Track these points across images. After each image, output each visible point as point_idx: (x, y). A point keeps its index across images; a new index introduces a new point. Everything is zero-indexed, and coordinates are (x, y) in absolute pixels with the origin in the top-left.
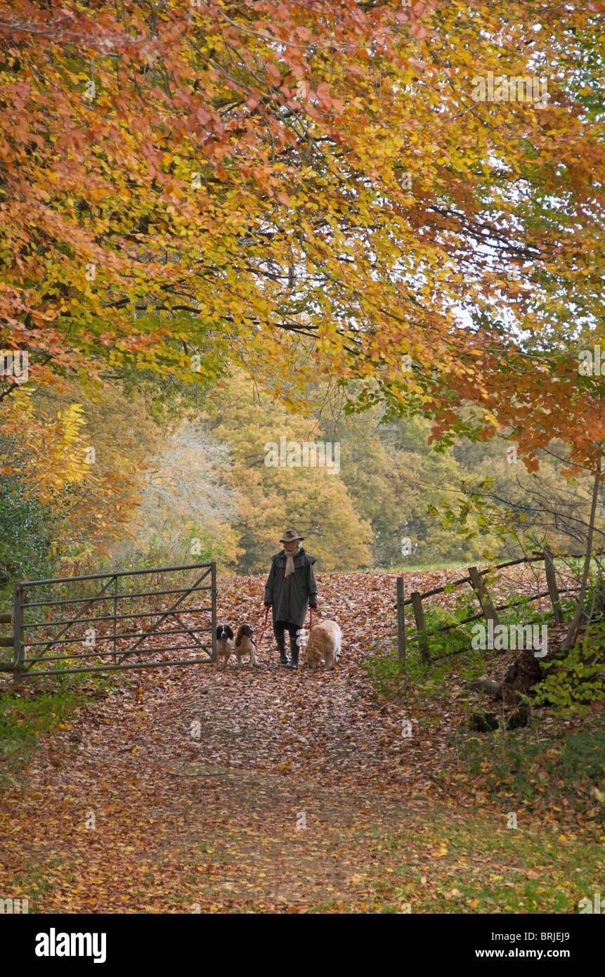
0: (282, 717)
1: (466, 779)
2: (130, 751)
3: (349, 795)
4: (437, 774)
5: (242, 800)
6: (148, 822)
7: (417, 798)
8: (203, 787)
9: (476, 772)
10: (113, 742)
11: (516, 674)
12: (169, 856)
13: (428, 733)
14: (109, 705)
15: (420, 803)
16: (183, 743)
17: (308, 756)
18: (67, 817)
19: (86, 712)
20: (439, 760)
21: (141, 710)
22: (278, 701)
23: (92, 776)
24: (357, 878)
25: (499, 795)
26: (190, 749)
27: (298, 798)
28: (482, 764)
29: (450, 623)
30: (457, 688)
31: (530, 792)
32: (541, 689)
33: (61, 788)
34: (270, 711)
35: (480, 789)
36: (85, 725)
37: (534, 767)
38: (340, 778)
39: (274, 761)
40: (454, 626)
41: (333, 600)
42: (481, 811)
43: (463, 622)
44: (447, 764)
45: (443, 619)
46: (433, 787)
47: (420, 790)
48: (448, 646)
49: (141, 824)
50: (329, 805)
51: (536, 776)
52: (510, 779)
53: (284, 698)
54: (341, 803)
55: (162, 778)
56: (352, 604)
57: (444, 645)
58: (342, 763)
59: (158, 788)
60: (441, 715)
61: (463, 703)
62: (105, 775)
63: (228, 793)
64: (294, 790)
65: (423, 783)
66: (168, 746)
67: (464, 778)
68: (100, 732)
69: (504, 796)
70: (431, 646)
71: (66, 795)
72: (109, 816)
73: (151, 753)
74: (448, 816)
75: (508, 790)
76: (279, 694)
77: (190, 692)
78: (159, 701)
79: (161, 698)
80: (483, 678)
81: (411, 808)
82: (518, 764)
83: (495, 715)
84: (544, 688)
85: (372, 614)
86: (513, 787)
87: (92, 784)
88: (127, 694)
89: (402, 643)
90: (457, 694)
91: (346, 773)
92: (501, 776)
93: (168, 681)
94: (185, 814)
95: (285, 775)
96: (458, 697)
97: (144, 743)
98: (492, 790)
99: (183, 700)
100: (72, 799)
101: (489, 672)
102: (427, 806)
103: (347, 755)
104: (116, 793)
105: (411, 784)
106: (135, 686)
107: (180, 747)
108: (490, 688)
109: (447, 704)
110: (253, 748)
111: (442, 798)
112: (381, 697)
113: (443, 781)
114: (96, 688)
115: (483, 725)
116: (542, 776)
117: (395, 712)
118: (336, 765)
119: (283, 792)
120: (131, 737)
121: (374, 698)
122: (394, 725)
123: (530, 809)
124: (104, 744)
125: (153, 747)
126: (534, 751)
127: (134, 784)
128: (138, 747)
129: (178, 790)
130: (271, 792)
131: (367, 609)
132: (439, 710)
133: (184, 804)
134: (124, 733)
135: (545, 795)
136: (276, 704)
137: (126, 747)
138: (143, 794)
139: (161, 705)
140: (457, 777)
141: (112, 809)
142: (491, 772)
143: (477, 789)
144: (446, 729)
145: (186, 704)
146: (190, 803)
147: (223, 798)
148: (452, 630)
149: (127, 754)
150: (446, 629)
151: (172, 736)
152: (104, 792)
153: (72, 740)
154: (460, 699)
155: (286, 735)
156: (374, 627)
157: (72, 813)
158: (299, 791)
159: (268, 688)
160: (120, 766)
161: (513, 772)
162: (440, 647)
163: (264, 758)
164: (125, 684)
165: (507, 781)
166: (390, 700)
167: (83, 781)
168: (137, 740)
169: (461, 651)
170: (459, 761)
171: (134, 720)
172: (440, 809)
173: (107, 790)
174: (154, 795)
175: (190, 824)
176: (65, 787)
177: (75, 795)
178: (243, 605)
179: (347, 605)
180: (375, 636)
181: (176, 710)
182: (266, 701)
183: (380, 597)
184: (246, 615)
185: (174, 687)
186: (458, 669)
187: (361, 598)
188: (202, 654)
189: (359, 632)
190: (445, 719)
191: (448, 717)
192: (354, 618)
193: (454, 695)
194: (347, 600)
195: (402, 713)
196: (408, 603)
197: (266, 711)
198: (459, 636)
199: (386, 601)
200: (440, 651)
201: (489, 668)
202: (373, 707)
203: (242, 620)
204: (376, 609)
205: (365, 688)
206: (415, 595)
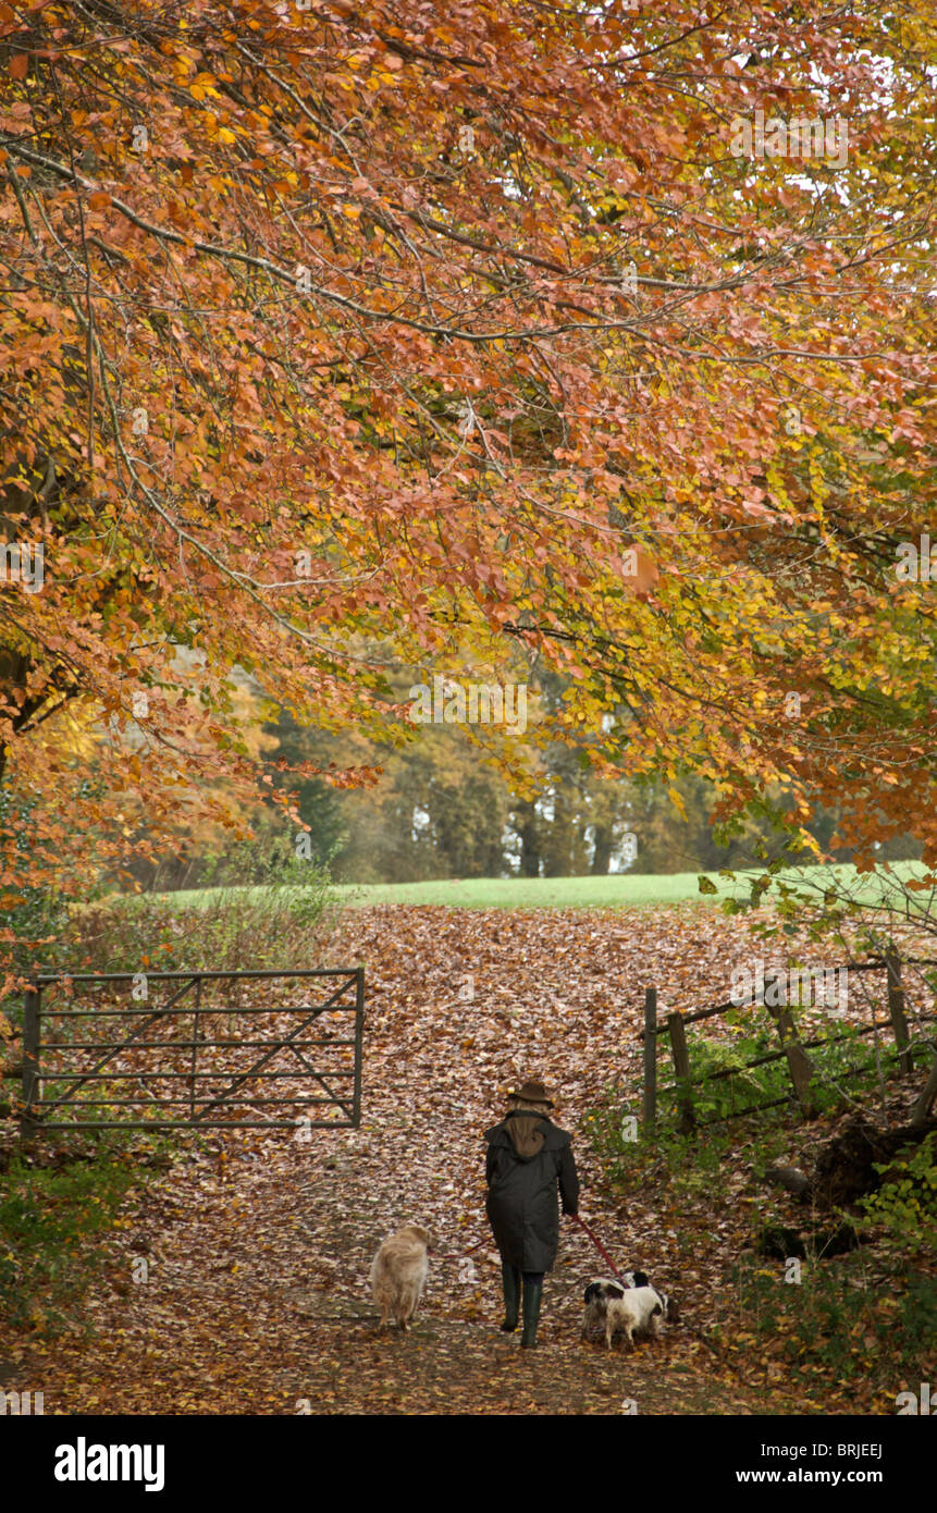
0: (460, 1216)
1: (753, 1342)
2: (228, 1269)
3: (576, 1360)
4: (709, 1330)
5: (415, 1364)
6: (280, 1396)
7: (679, 1369)
8: (352, 1339)
9: (768, 1331)
10: (197, 1251)
11: (834, 1162)
13: (692, 1255)
14: (175, 1181)
15: (683, 1377)
16: (309, 1260)
18: (159, 1383)
19: (145, 1198)
20: (712, 1306)
21: (232, 1194)
22: (450, 1187)
23: (181, 1313)
25: (804, 1369)
26: (321, 1270)
27: (499, 1363)
28: (780, 1319)
29: (729, 1065)
30: (738, 1176)
31: (849, 1367)
33: (138, 1332)
34: (440, 1205)
35: (774, 1357)
36: (149, 1221)
37: (857, 1329)
38: (560, 1329)
39: (453, 1296)
40: (736, 1071)
41: (529, 997)
42: (775, 1393)
43: (750, 1065)
44: (724, 1314)
45: (718, 1059)
46: (702, 1352)
47: (683, 1356)
48: (725, 1106)
49: (271, 1399)
52: (820, 1345)
53: (458, 1183)
54: (564, 1373)
55: (286, 1320)
56: (561, 1007)
57: (719, 1103)
58: (560, 1303)
59: (282, 1338)
60: (713, 1227)
61: (747, 1204)
62: (198, 1312)
63: (390, 1349)
64: (491, 1349)
65: (686, 1343)
66: (285, 1263)
67: (750, 1339)
68: (174, 1234)
69: (810, 1370)
70: (697, 1105)
71: (146, 1344)
72: (219, 1382)
73: (260, 1274)
74: (727, 1401)
75: (817, 1362)
76: (451, 1173)
77: (306, 1163)
78: (256, 1178)
79: (259, 1172)
80: (780, 1162)
81: (670, 1385)
82: (834, 1323)
83: (798, 1232)
85: (596, 1029)
86: (824, 1358)
87: (182, 1328)
88: (204, 1163)
89: (652, 1094)
90: (738, 1188)
91: (568, 1321)
92: (808, 1340)
93: (268, 1142)
94: (332, 1384)
95: (474, 1320)
96: (740, 1193)
97: (246, 1256)
98: (793, 1360)
99: (296, 1178)
100: (158, 1352)
101: (792, 1151)
102: (693, 1384)
104: (221, 1343)
105: (669, 1345)
106: (214, 1149)
107: (304, 1265)
108: (793, 1180)
109: (724, 1206)
111: (716, 1369)
112: (616, 1189)
113: (718, 1342)
114: (153, 1150)
115: (778, 1246)
116: (869, 1342)
117: (640, 1215)
118: (551, 1307)
119: (473, 1351)
120: (224, 1246)
122: (639, 1240)
123: (849, 1394)
124: (185, 1256)
125: (262, 1263)
126: (858, 1302)
127: (246, 1330)
128: (238, 1263)
129: (315, 1341)
130: (456, 1351)
131: (585, 1018)
132: (710, 1215)
133: (327, 1365)
134: (212, 1237)
135: (871, 1374)
136: (448, 1193)
137: (221, 1263)
138: (262, 1348)
139: (261, 1186)
140: (740, 1337)
141: (220, 1370)
142: (791, 1332)
143: (770, 1358)
144: (721, 1251)
145: (302, 1188)
146: (337, 1365)
147: (386, 1360)
148: (732, 1077)
149: (222, 1276)
150: (722, 1074)
151: (291, 1246)
152: (202, 1340)
153: (134, 1246)
154: (744, 1199)
156: (601, 1055)
157: (163, 1376)
158: (497, 1351)
159: (432, 1161)
160: (217, 1295)
161: (826, 1335)
162: (712, 1106)
163: (438, 1289)
164: (199, 1146)
165: (815, 1348)
166: (631, 1193)
167: (168, 1321)
168: (235, 1249)
169: (746, 1112)
170: (742, 1310)
171: (222, 1213)
172: (715, 1389)
173: (206, 1339)
174: (279, 1349)
175: (344, 1402)
176: (143, 1331)
177: (160, 1345)
178: (378, 998)
179: (553, 1008)
180: (603, 1072)
181: (288, 1197)
182: (432, 1187)
183: (607, 991)
184: (383, 1020)
185: (279, 1154)
186: (739, 1141)
187: (575, 993)
188: (317, 1093)
189: (575, 1062)
190: (720, 1232)
191: (725, 1230)
192: (566, 1033)
193: (733, 1190)
194: (552, 997)
195: (651, 1218)
196: (663, 1030)
197: (432, 1205)
198: (744, 1088)
199: (618, 1002)
200: (711, 1112)
201: (790, 1144)
202: (606, 1207)
203: (379, 1029)
204: (602, 1018)
205: (589, 1170)
206: (672, 1018)
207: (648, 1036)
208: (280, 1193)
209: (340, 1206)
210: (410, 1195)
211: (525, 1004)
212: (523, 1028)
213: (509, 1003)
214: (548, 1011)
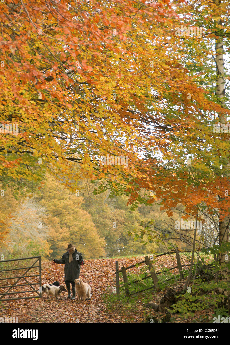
11: (165, 300)
21: (10, 317)
22: (67, 313)
29: (138, 279)
30: (141, 306)
32: (175, 306)
34: (64, 317)
40: (139, 281)
41: (89, 271)
43: (143, 279)
45: (135, 278)
48: (137, 289)
53: (69, 312)
56: (97, 272)
57: (135, 289)
60: (134, 318)
61: (143, 312)
70: (130, 289)
76: (67, 310)
77: (30, 310)
79: (18, 313)
80: (151, 302)
83: (156, 317)
84: (177, 306)
85: (106, 276)
88: (4, 312)
89: (118, 288)
90: (141, 309)
93: (21, 306)
99: (28, 313)
101: (154, 300)
106: (7, 308)
108: (154, 306)
109: (137, 313)
112: (109, 310)
117: (115, 317)
121: (107, 311)
131: (103, 274)
132: (134, 316)
136: (66, 314)
139: (18, 315)
145: (29, 315)
148: (138, 282)
150: (136, 282)
154: (142, 311)
156: (106, 282)
159: (63, 308)
162: (133, 289)
164: (4, 307)
166: (113, 312)
169: (142, 291)
178: (52, 273)
179: (95, 273)
180: (107, 285)
181: (25, 318)
182: (62, 313)
183: (109, 269)
184: (53, 277)
185: (24, 308)
186: (141, 298)
187: (101, 270)
188: (35, 294)
189: (100, 284)
190: (136, 319)
191: (137, 319)
192: (98, 278)
193: (139, 309)
194: (95, 271)
195: (118, 317)
196: (120, 271)
197: (62, 317)
198: (141, 285)
199: (111, 271)
200: (133, 291)
201: (153, 298)
202: (106, 315)
203: (52, 279)
204: (107, 274)
205: (103, 307)
206: (123, 268)
207: (117, 272)
208: (23, 317)
209: (37, 319)
210: (56, 315)
211: (88, 272)
212: (87, 277)
213: (84, 272)
214: (94, 274)
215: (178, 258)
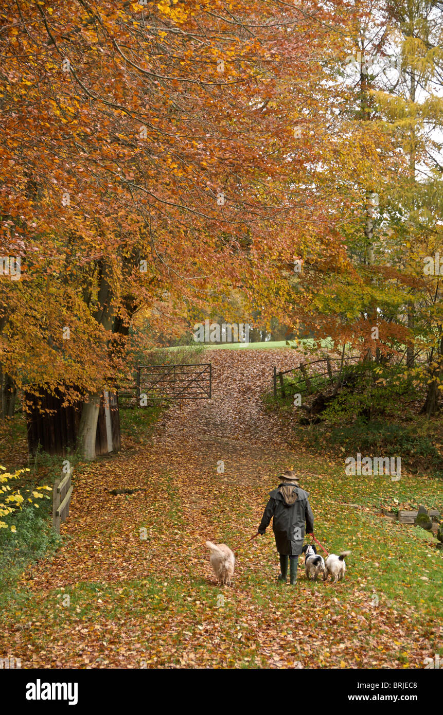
0: (234, 417)
1: (299, 443)
2: (183, 430)
3: (259, 448)
4: (289, 441)
5: (224, 449)
7: (283, 450)
8: (210, 444)
9: (302, 441)
10: (176, 426)
11: (316, 404)
12: (205, 469)
13: (285, 425)
14: (171, 411)
16: (200, 427)
17: (245, 433)
19: (164, 415)
20: (289, 436)
21: (183, 413)
22: (231, 411)
23: (173, 439)
24: (266, 477)
25: (310, 449)
26: (203, 430)
27: (243, 449)
28: (304, 438)
31: (320, 448)
33: (163, 444)
34: (229, 415)
35: (303, 446)
36: (165, 420)
37: (321, 440)
39: (233, 434)
40: (294, 384)
41: (248, 369)
42: (304, 454)
43: (297, 383)
44: (292, 438)
45: (290, 382)
46: (287, 445)
50: (253, 452)
51: (322, 443)
52: (314, 443)
55: (196, 441)
56: (255, 371)
57: (290, 391)
59: (195, 444)
60: (290, 418)
61: (297, 413)
62: (177, 439)
66: (195, 428)
68: (171, 422)
70: (285, 392)
71: (165, 446)
72: (182, 454)
73: (190, 431)
75: (313, 447)
77: (199, 407)
79: (189, 409)
80: (304, 404)
82: (316, 438)
83: (308, 419)
85: (263, 376)
87: (173, 443)
88: (177, 407)
89: (275, 390)
92: (311, 442)
93: (191, 402)
97: (187, 427)
98: (308, 447)
99: (197, 410)
101: (307, 401)
102: (286, 453)
103: (258, 433)
106: (179, 404)
107: (200, 429)
109: (292, 414)
110: (225, 430)
111: (291, 449)
112: (268, 411)
114: (165, 404)
115: (304, 422)
116: (324, 443)
117: (273, 416)
120: (182, 425)
121: (265, 411)
123: (320, 454)
124: (173, 427)
125: (190, 428)
126: (322, 434)
127: (187, 443)
128: (185, 429)
129: (203, 445)
130: (234, 447)
131: (261, 373)
132: (289, 416)
133: (205, 450)
134: (179, 423)
135: (325, 449)
137: (181, 429)
139: (190, 412)
140: (296, 442)
141: (182, 452)
142: (307, 441)
144: (291, 424)
145: (199, 412)
150: (291, 385)
151: (197, 425)
152: (178, 445)
153: (162, 425)
155: (236, 425)
156: (264, 381)
157: (169, 453)
159: (227, 405)
160: (181, 436)
161: (315, 441)
164: (176, 403)
167: (170, 441)
168: (184, 426)
170: (296, 436)
171: (181, 418)
172: (291, 454)
176: (165, 443)
178: (214, 370)
180: (265, 385)
181: (196, 414)
183: (265, 367)
184: (216, 375)
185: (193, 405)
187: (258, 368)
188: (201, 391)
189: (258, 383)
191: (292, 419)
192: (256, 377)
193: (294, 410)
194: (253, 369)
195: (276, 417)
196: (278, 376)
198: (296, 388)
199: (268, 370)
200: (289, 393)
202: (266, 415)
203: (215, 377)
204: (264, 373)
205: (262, 406)
206: (280, 373)
207: (275, 377)
208: (194, 413)
209: (207, 416)
210: (222, 413)
211: (247, 371)
212: (247, 376)
213: (243, 370)
214: (252, 372)
215: (329, 367)
